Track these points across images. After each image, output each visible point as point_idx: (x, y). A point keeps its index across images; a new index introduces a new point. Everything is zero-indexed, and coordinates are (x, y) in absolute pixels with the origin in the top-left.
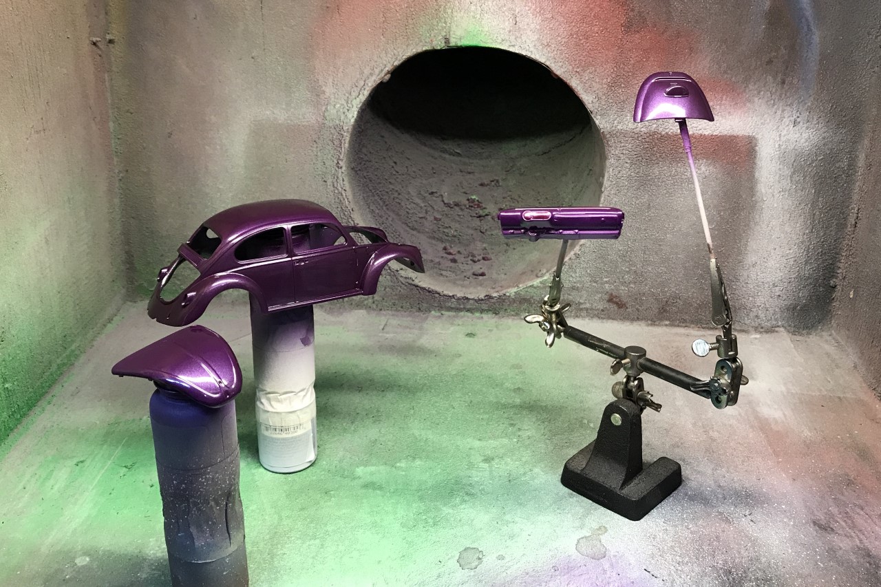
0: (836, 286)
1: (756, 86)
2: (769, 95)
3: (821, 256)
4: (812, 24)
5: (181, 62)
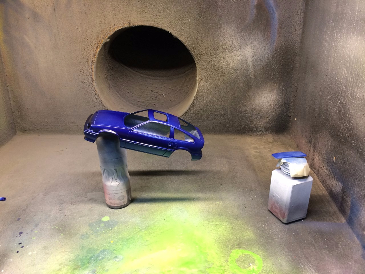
0: (291, 116)
1: (254, 37)
2: (259, 40)
3: (284, 104)
4: (274, 10)
5: (25, 37)
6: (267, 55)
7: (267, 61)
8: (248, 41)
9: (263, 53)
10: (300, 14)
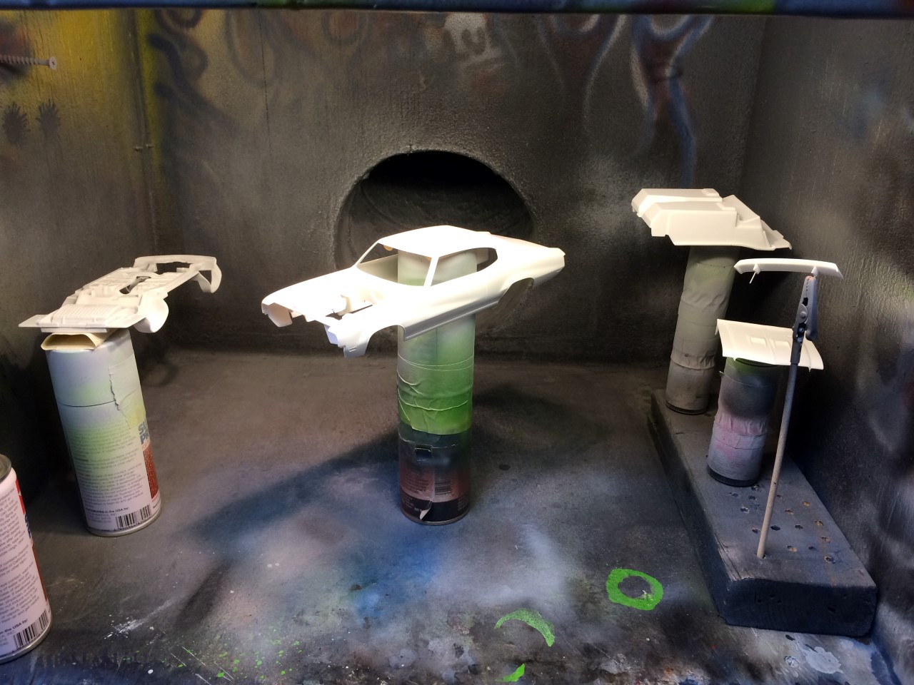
4: (690, 131)
5: (205, 164)
10: (739, 141)
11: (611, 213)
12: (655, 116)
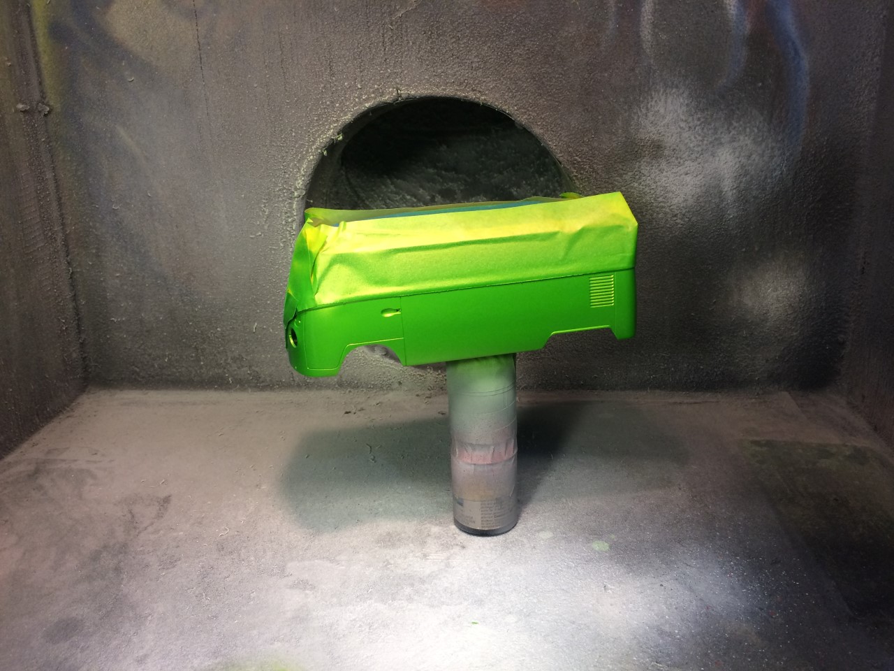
0: (844, 342)
2: (756, 131)
3: (825, 309)
4: (800, 48)
5: (122, 132)
6: (778, 173)
7: (776, 189)
8: (723, 135)
9: (765, 168)
10: (872, 60)
11: (687, 174)
12: (747, 27)
